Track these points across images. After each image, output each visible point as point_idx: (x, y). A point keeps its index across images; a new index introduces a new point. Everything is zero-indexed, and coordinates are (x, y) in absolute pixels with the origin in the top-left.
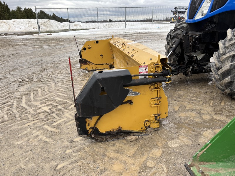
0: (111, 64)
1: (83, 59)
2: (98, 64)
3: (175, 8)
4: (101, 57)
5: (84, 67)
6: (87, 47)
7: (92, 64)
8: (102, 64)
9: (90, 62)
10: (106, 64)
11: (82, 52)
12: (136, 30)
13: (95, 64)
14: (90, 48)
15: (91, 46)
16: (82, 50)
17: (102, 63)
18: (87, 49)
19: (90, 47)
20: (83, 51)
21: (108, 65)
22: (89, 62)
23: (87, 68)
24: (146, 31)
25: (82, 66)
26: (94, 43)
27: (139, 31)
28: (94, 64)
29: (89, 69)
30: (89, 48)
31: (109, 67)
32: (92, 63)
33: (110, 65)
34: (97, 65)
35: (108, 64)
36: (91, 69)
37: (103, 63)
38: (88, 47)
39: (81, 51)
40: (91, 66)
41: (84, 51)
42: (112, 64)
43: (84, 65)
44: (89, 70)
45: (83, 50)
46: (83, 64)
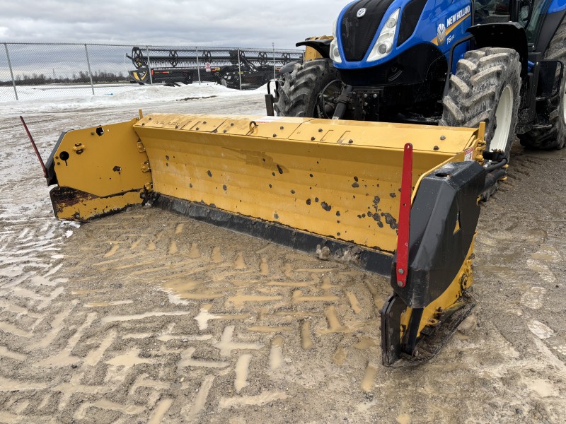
0: (145, 188)
1: (63, 189)
2: (111, 196)
3: (135, 49)
4: (117, 172)
5: (69, 211)
6: (70, 150)
7: (94, 197)
8: (122, 194)
9: (85, 195)
10: (131, 191)
11: (56, 168)
12: (54, 105)
13: (101, 198)
14: (82, 150)
15: (83, 146)
16: (56, 161)
17: (120, 191)
18: (72, 156)
19: (79, 148)
20: (59, 164)
21: (138, 194)
22: (84, 193)
23: (79, 214)
24: (81, 104)
25: (62, 211)
26: (92, 134)
27: (62, 106)
28: (98, 197)
29: (85, 215)
30: (79, 152)
31: (141, 197)
32: (91, 195)
33: (142, 191)
34: (107, 197)
35: (136, 191)
36: (92, 215)
37: (125, 191)
38: (75, 148)
39: (52, 164)
40: (91, 204)
41: (63, 162)
42: (148, 188)
43: (69, 207)
44: (85, 218)
45: (60, 160)
46: (64, 204)
